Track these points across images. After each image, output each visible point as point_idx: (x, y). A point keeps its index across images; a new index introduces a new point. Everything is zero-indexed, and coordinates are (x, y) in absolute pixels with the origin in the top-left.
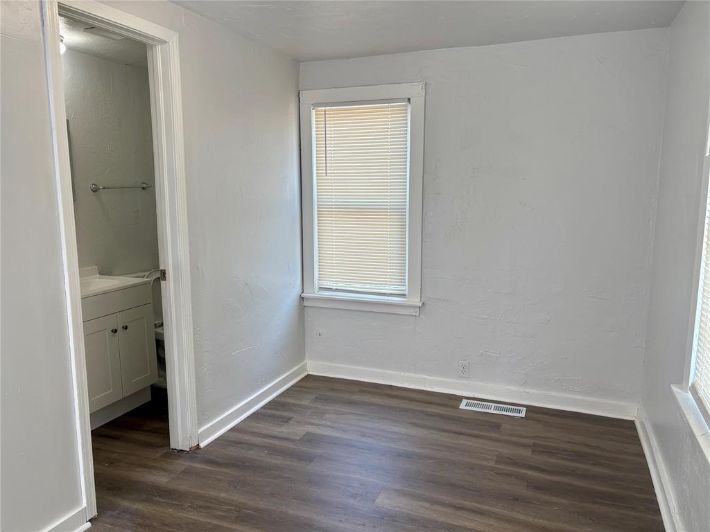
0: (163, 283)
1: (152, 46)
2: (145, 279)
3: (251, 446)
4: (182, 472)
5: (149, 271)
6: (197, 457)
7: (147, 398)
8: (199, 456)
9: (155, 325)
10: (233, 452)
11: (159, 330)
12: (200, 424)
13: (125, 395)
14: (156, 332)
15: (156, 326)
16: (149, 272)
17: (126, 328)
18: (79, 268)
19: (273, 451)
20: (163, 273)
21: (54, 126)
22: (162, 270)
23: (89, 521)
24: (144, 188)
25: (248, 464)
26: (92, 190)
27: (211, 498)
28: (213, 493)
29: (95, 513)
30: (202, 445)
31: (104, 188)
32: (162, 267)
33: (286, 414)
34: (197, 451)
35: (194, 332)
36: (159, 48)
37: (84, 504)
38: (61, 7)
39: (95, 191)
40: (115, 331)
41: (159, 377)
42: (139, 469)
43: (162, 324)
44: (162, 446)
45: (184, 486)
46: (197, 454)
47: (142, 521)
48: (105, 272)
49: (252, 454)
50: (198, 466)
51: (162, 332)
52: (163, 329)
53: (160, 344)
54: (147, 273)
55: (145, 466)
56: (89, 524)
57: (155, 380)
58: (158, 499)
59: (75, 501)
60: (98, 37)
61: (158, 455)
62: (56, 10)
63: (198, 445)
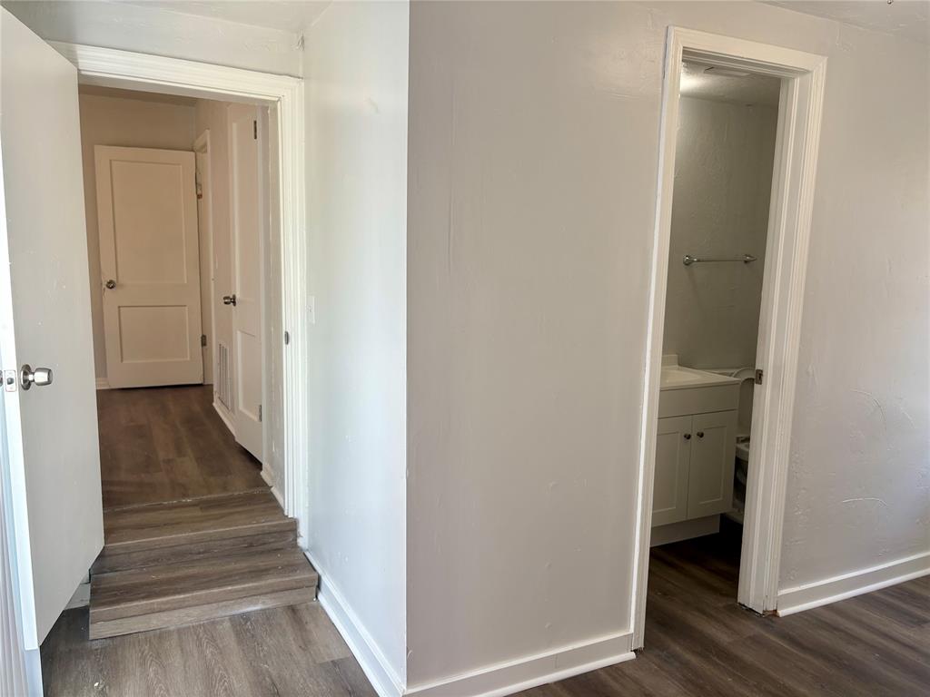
0: (756, 386)
1: (788, 80)
2: (732, 379)
3: (853, 639)
4: (750, 637)
5: (737, 368)
6: (773, 627)
7: (714, 529)
8: (773, 625)
9: (738, 438)
10: (825, 637)
11: (742, 446)
12: (782, 584)
13: (689, 518)
14: (737, 448)
15: (738, 440)
16: (738, 370)
17: (701, 435)
18: (663, 354)
19: (889, 658)
20: (760, 375)
21: (659, 191)
22: (758, 371)
23: (635, 651)
24: (746, 262)
25: (846, 662)
26: (684, 263)
27: (786, 687)
28: (790, 683)
29: (641, 645)
30: (782, 613)
31: (698, 261)
32: (758, 367)
33: (919, 612)
34: (774, 619)
35: (790, 458)
36: (797, 81)
37: (632, 630)
38: (686, 51)
39: (688, 264)
40: (688, 437)
41: (734, 505)
42: (697, 614)
43: (748, 440)
44: (727, 595)
45: (749, 656)
46: (773, 622)
47: (693, 678)
48: (685, 362)
49: (852, 651)
50: (772, 638)
51: (745, 449)
52: (748, 446)
53: (741, 466)
54: (736, 371)
55: (703, 612)
56: (632, 655)
57: (727, 509)
58: (715, 658)
59: (621, 622)
60: (719, 77)
61: (720, 605)
62: (680, 56)
63: (776, 611)
